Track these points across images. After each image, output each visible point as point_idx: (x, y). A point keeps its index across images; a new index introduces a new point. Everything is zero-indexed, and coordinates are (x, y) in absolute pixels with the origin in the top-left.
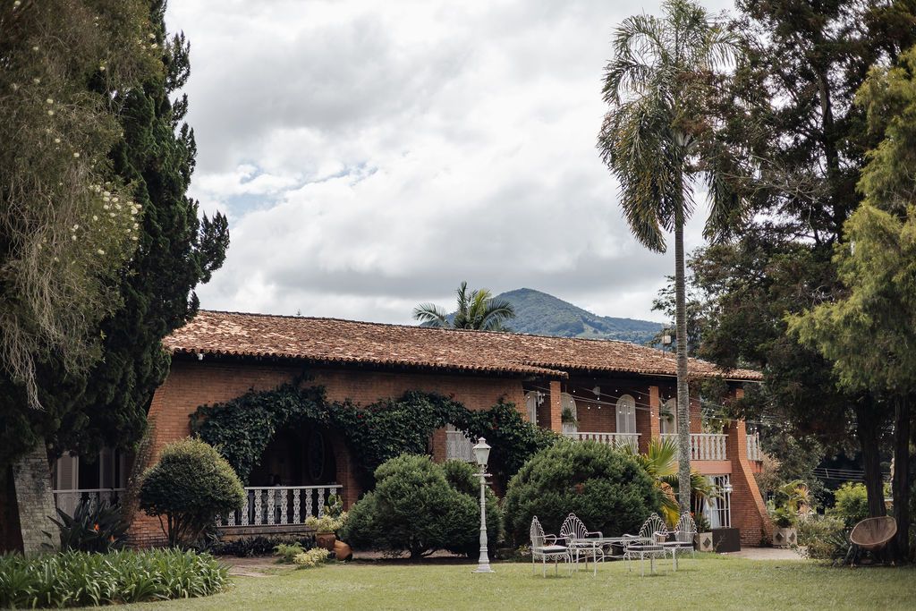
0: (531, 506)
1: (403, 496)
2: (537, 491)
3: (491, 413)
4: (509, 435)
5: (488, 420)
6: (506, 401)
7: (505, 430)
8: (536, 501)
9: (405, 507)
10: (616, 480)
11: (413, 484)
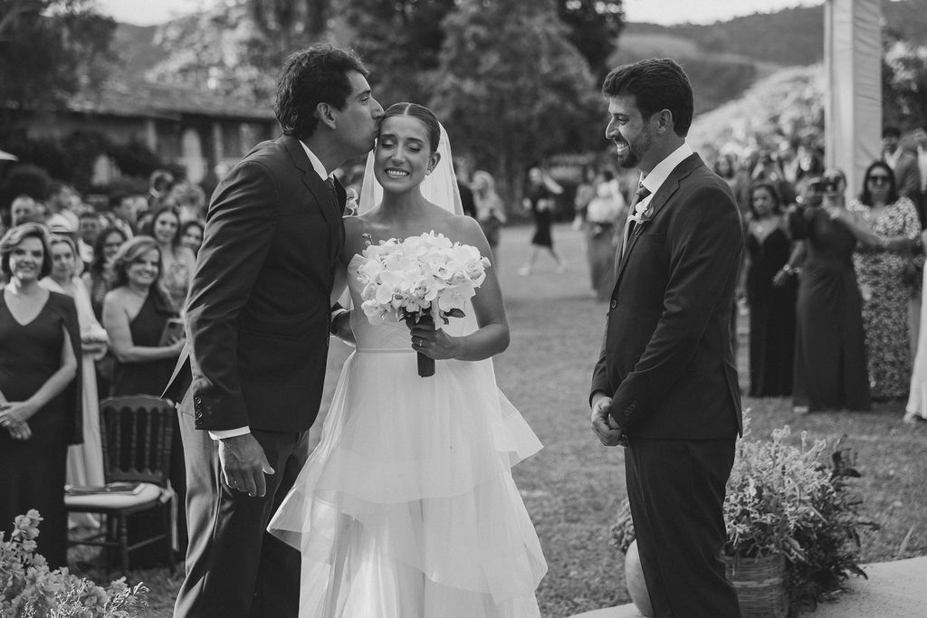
6: (137, 139)
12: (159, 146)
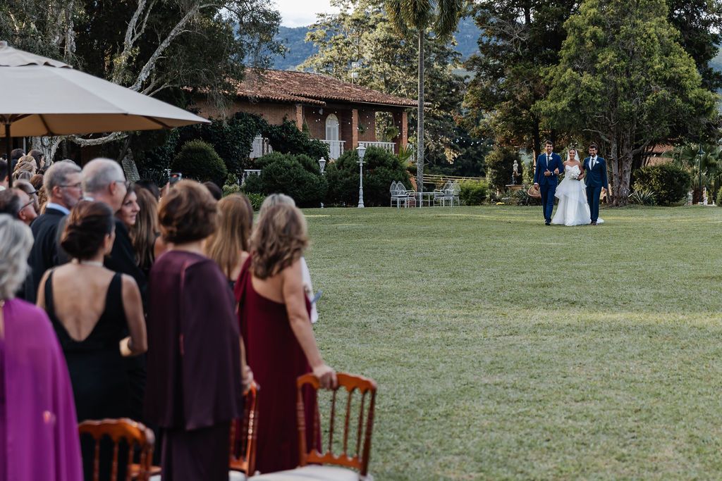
0: (346, 181)
1: (281, 174)
2: (349, 173)
3: (283, 126)
4: (295, 141)
5: (282, 131)
6: (289, 120)
7: (292, 137)
8: (350, 178)
9: (283, 180)
10: (390, 168)
11: (285, 167)
12: (304, 128)
